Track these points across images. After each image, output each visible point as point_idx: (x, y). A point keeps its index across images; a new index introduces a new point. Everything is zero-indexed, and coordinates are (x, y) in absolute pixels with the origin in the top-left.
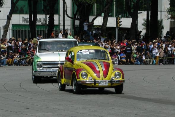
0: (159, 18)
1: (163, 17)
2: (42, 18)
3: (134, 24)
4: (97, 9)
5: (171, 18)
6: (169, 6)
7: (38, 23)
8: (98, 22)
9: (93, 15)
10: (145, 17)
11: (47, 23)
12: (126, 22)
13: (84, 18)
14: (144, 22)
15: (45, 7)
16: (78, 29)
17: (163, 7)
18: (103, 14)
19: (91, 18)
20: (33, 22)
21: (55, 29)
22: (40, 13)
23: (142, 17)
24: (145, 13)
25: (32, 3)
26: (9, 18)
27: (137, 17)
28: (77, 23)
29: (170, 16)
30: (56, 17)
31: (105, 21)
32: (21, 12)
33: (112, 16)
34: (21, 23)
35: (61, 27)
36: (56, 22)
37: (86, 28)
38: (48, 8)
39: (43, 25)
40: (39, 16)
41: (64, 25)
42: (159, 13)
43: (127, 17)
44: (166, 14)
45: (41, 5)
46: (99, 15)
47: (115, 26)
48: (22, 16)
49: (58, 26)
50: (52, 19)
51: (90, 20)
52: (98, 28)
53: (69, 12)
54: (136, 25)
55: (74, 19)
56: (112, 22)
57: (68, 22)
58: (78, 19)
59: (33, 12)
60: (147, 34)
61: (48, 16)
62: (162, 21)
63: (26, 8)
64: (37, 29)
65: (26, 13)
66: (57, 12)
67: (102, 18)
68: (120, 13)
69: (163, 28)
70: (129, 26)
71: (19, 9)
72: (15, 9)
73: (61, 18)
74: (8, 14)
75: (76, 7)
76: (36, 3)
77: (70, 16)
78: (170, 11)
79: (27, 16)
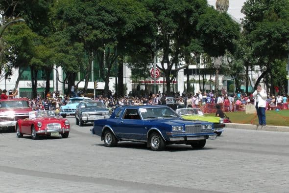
0: (124, 83)
1: (127, 82)
2: (41, 83)
3: (107, 86)
4: (80, 76)
5: (133, 82)
6: (130, 74)
7: (38, 87)
8: (82, 85)
9: (77, 80)
10: (115, 82)
11: (45, 87)
12: (101, 85)
13: (71, 83)
14: (113, 85)
15: (43, 75)
16: (67, 91)
17: (127, 75)
18: (85, 80)
19: (76, 83)
20: (34, 86)
21: (51, 91)
22: (40, 80)
23: (112, 81)
24: (115, 78)
25: (34, 72)
26: (17, 83)
27: (109, 82)
28: (67, 86)
29: (131, 81)
30: (51, 82)
31: (86, 85)
32: (26, 79)
33: (91, 81)
34: (26, 87)
35: (55, 90)
36: (51, 86)
37: (72, 90)
38: (45, 75)
39: (42, 88)
40: (39, 82)
41: (57, 88)
42: (124, 79)
43: (102, 82)
44: (129, 79)
45: (40, 73)
46: (82, 80)
47: (93, 88)
48: (26, 82)
49: (53, 88)
50: (48, 84)
51: (76, 84)
52: (81, 89)
53: (61, 78)
54: (108, 88)
55: (64, 83)
56: (91, 85)
57: (60, 86)
58: (67, 83)
59: (35, 78)
60: (116, 93)
61: (45, 81)
62: (126, 84)
63: (30, 76)
64: (38, 91)
65: (30, 80)
66: (52, 79)
67: (84, 82)
68: (97, 79)
69: (127, 89)
70: (103, 88)
71: (25, 77)
72: (22, 77)
73: (55, 83)
74: (16, 80)
75: (65, 75)
76: (36, 72)
77: (61, 81)
78: (132, 77)
79: (30, 82)
